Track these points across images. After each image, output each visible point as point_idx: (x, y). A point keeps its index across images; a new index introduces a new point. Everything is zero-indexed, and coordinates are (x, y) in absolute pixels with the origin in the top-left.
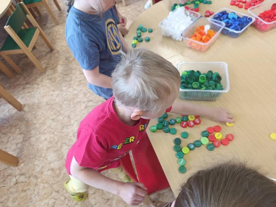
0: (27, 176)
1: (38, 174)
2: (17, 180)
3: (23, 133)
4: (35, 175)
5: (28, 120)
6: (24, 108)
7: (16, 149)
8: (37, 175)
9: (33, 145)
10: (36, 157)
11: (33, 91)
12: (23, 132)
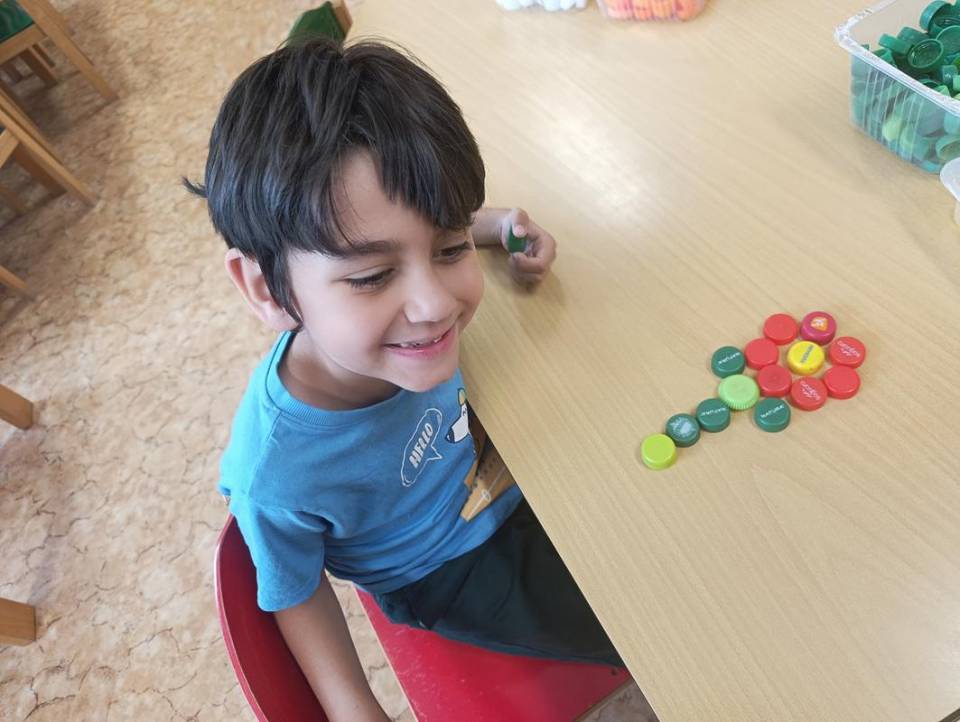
0: (73, 673)
1: (112, 658)
2: (37, 695)
3: (44, 508)
4: (104, 664)
5: (60, 459)
6: (43, 414)
7: (27, 573)
8: (109, 664)
9: (86, 549)
10: (103, 595)
11: (68, 347)
12: (43, 505)
